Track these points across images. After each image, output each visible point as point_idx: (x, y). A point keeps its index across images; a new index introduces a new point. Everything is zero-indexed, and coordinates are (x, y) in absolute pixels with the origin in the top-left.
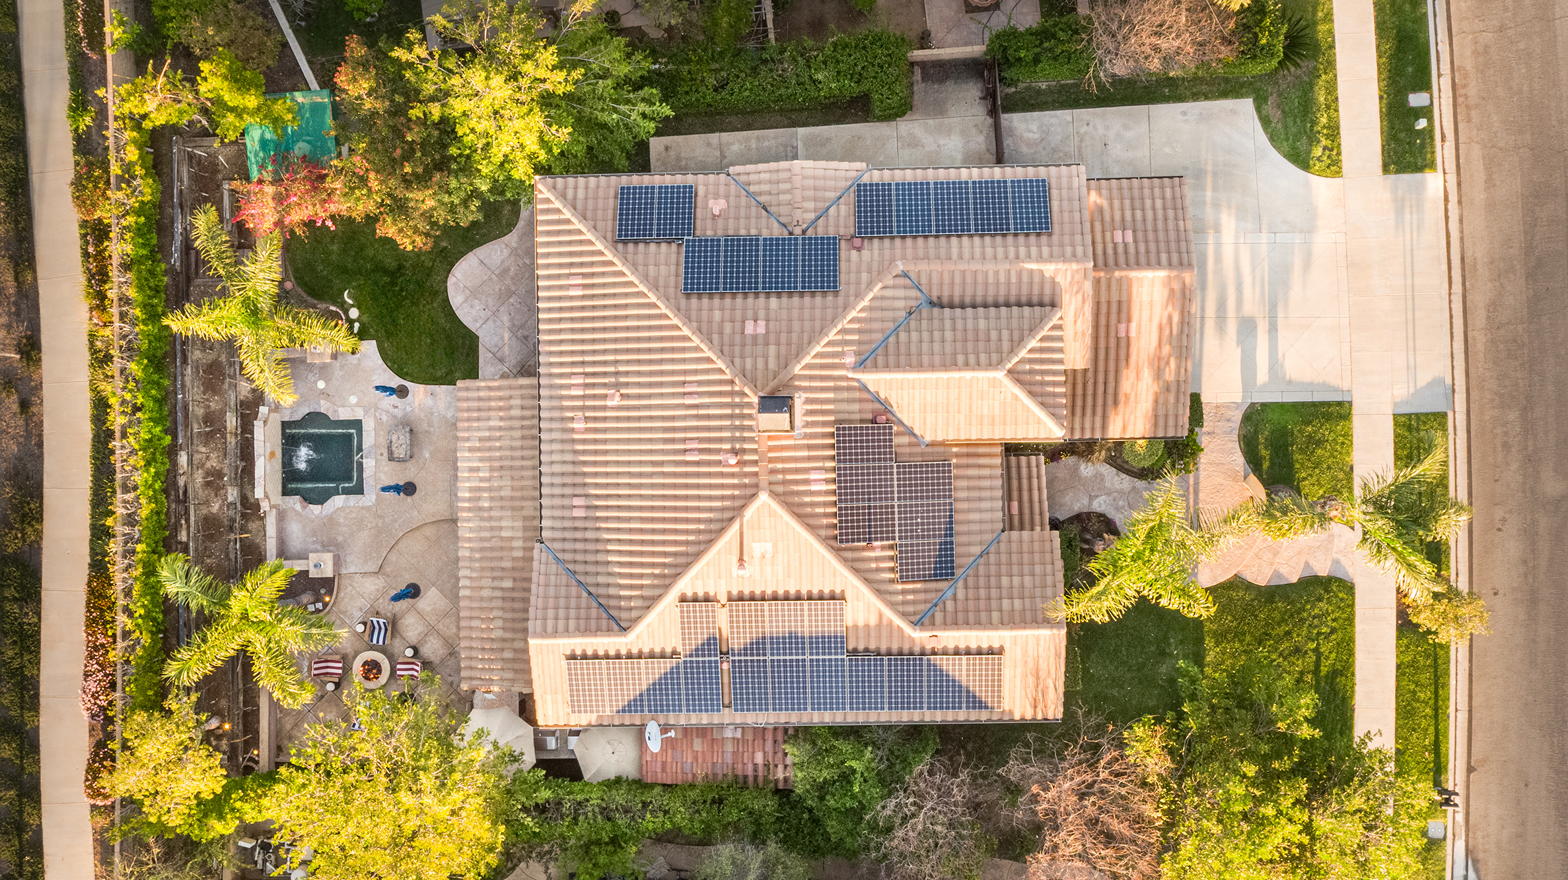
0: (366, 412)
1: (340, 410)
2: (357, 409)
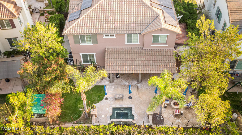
0: (111, 106)
1: (110, 112)
2: (110, 108)
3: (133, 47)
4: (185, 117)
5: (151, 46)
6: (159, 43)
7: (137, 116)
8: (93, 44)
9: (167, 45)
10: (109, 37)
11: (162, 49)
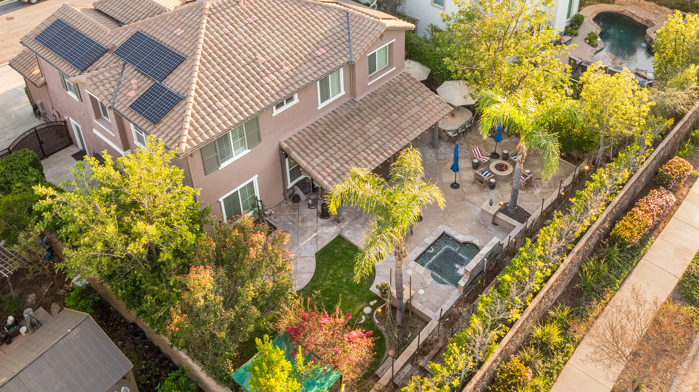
0: (408, 262)
1: (421, 272)
3: (334, 109)
4: (537, 179)
5: (369, 84)
6: (377, 71)
7: (474, 238)
8: (250, 150)
9: (393, 67)
10: (287, 106)
11: (387, 81)
